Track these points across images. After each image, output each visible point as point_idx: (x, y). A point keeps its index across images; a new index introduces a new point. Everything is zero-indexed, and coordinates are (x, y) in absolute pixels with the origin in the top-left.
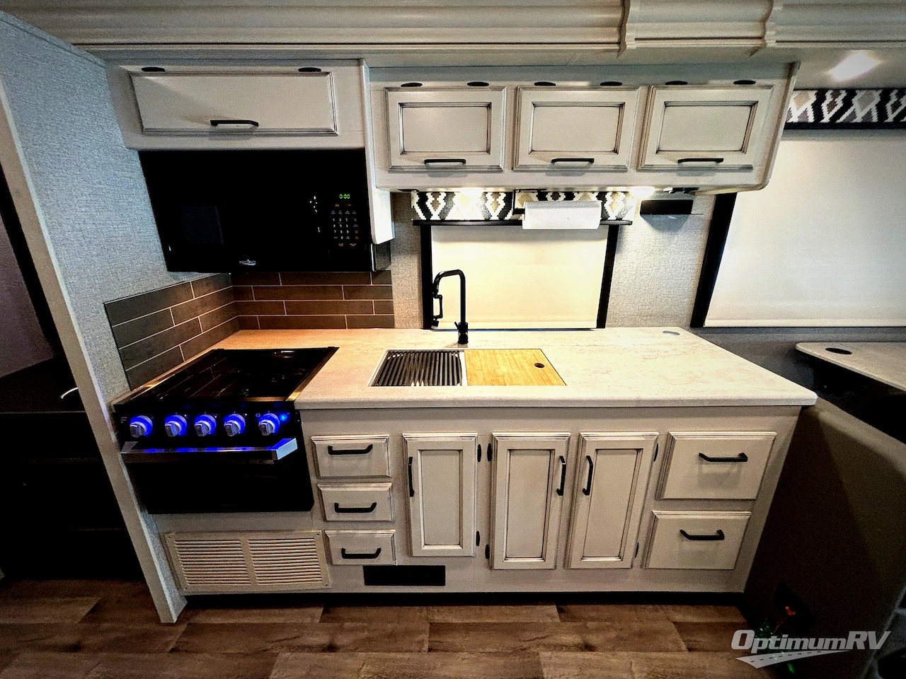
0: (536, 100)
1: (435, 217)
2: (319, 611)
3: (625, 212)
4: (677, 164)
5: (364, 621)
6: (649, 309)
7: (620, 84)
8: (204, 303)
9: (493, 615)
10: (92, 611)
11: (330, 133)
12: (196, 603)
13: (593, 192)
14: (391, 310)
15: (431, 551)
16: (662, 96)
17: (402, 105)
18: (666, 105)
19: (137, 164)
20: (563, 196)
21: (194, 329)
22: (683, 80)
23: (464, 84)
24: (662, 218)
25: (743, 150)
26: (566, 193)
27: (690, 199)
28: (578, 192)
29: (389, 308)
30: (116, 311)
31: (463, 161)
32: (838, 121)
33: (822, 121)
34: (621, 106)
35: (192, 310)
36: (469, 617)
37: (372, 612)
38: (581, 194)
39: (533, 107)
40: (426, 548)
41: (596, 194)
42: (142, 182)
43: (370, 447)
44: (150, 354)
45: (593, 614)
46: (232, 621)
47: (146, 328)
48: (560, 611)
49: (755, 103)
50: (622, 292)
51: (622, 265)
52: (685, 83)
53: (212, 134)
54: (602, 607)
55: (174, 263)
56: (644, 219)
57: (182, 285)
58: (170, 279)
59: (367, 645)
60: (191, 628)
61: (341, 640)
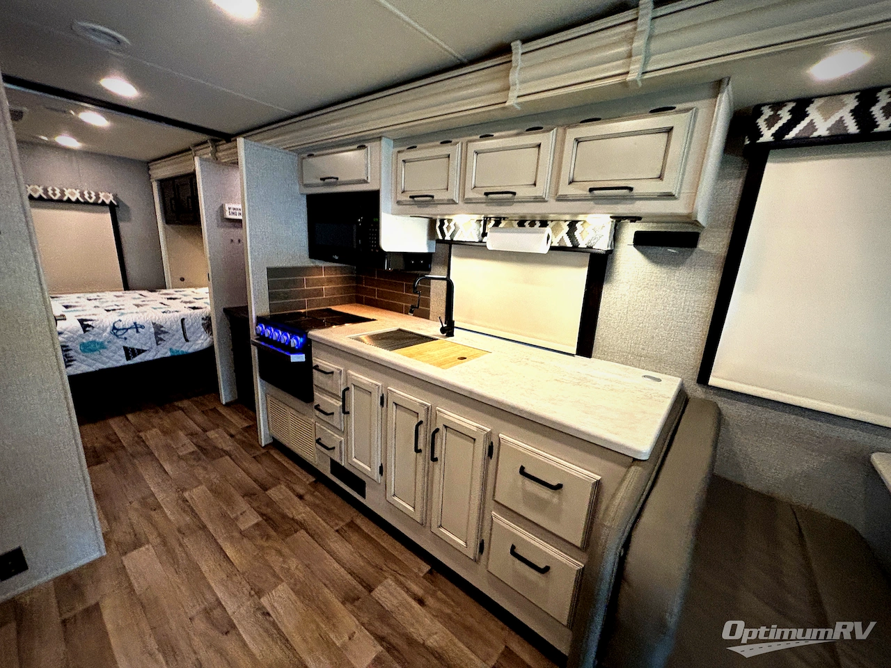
0: (478, 149)
1: (448, 238)
2: (312, 479)
3: (595, 241)
4: (588, 193)
5: (325, 497)
6: (643, 349)
7: (541, 128)
8: (330, 281)
9: (387, 542)
10: (247, 427)
11: (365, 182)
12: (276, 444)
13: (566, 221)
14: (428, 305)
15: (356, 463)
16: (573, 133)
17: (404, 161)
18: (578, 141)
19: (304, 201)
20: (538, 224)
21: (319, 293)
22: (597, 117)
23: (438, 143)
24: (661, 250)
25: (660, 177)
26: (541, 221)
27: (696, 231)
28: (552, 221)
29: (427, 304)
30: (272, 272)
31: (432, 197)
32: (788, 137)
33: (761, 140)
34: (539, 146)
35: (320, 282)
36: (373, 533)
37: (333, 496)
38: (554, 223)
39: (475, 155)
40: (355, 460)
41: (568, 223)
42: (305, 210)
43: (332, 373)
44: (286, 298)
45: (450, 592)
46: (279, 459)
47: (286, 284)
48: (430, 572)
49: (671, 129)
50: (612, 324)
51: (613, 296)
52: (599, 119)
53: (324, 185)
54: (461, 593)
55: (313, 254)
56: (638, 249)
57: (317, 267)
58: (306, 262)
59: (314, 507)
60: (268, 454)
61: (308, 497)
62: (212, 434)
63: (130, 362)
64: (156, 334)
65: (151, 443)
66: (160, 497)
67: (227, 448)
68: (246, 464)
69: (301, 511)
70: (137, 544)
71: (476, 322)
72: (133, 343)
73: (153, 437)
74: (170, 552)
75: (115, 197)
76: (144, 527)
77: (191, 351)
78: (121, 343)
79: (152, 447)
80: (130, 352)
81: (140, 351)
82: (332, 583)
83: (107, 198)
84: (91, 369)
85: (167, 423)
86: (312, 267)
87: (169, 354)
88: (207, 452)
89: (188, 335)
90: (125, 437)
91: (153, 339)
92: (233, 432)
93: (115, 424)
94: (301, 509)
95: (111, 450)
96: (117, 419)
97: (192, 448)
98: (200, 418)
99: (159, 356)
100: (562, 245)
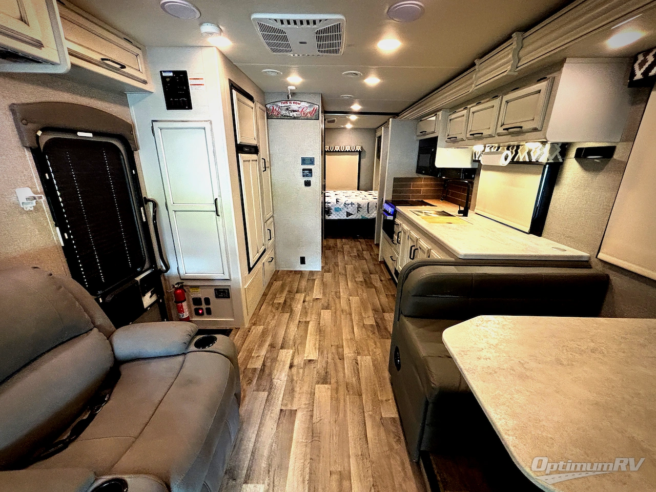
1: (477, 159)
8: (426, 185)
21: (419, 191)
22: (517, 87)
27: (613, 145)
30: (396, 180)
35: (421, 186)
46: (383, 268)
47: (402, 186)
51: (558, 194)
55: (419, 171)
56: (577, 161)
57: (420, 178)
58: (415, 175)
59: (384, 286)
60: (379, 265)
61: (384, 282)
62: (365, 252)
63: (347, 218)
64: (358, 208)
65: (345, 249)
66: (340, 263)
67: (367, 258)
68: (369, 265)
69: (378, 284)
70: (328, 272)
71: (486, 210)
72: (350, 211)
73: (347, 248)
74: (335, 277)
75: (362, 148)
76: (332, 268)
77: (369, 218)
78: (346, 209)
79: (345, 251)
80: (348, 214)
81: (352, 214)
82: (373, 304)
83: (359, 149)
84: (336, 218)
85: (353, 244)
86: (417, 178)
87: (361, 218)
88: (360, 256)
89: (369, 210)
90: (339, 245)
91: (357, 210)
92: (372, 254)
93: (338, 241)
94: (379, 284)
95: (334, 247)
96: (340, 240)
97: (356, 254)
98: (364, 246)
99: (357, 218)
100: (524, 160)
